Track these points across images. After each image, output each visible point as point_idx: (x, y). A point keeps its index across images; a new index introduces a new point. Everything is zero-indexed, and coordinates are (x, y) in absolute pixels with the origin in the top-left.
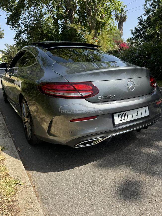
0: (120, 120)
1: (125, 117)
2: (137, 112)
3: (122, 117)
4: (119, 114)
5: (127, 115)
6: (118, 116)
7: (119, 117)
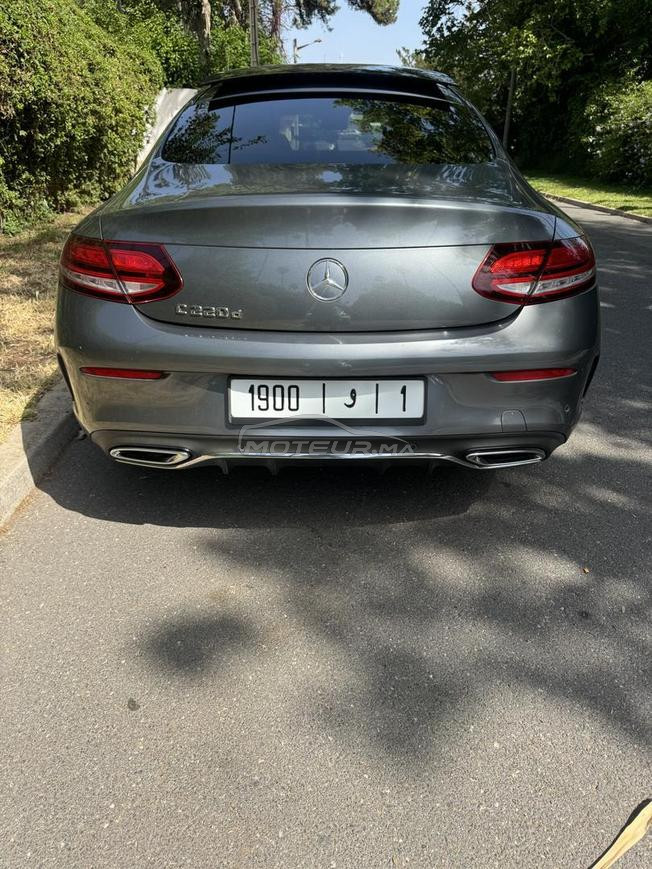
0: (256, 407)
1: (286, 399)
2: (353, 392)
3: (271, 399)
4: (256, 383)
5: (298, 397)
6: (251, 390)
7: (256, 396)
